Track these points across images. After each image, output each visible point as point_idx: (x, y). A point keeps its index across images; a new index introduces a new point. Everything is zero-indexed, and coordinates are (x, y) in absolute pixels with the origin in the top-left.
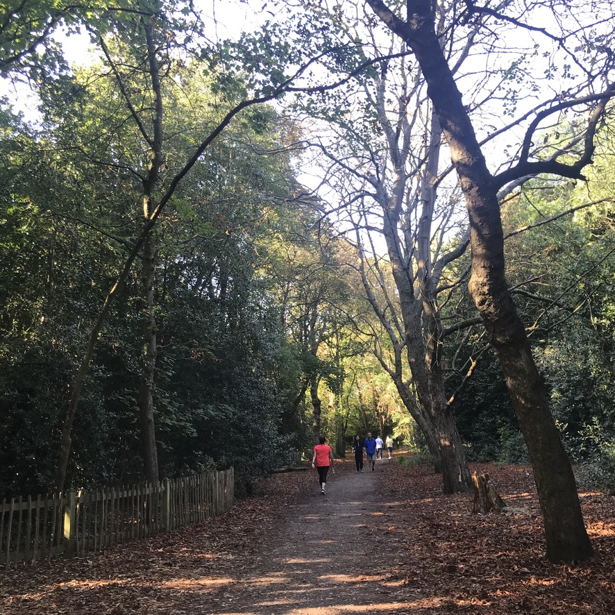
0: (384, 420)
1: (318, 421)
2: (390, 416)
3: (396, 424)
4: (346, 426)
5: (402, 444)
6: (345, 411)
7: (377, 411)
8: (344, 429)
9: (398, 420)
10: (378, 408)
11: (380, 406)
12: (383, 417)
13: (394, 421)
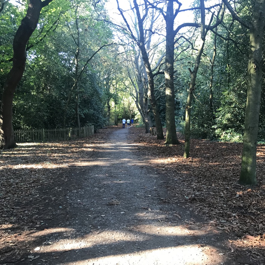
0: (132, 113)
1: (109, 113)
2: (134, 112)
3: (136, 114)
4: (119, 115)
5: (138, 121)
6: (118, 109)
7: (130, 109)
8: (118, 116)
9: (137, 113)
10: (130, 108)
11: (131, 108)
12: (132, 112)
13: (135, 113)
